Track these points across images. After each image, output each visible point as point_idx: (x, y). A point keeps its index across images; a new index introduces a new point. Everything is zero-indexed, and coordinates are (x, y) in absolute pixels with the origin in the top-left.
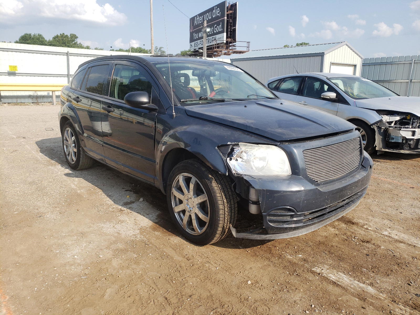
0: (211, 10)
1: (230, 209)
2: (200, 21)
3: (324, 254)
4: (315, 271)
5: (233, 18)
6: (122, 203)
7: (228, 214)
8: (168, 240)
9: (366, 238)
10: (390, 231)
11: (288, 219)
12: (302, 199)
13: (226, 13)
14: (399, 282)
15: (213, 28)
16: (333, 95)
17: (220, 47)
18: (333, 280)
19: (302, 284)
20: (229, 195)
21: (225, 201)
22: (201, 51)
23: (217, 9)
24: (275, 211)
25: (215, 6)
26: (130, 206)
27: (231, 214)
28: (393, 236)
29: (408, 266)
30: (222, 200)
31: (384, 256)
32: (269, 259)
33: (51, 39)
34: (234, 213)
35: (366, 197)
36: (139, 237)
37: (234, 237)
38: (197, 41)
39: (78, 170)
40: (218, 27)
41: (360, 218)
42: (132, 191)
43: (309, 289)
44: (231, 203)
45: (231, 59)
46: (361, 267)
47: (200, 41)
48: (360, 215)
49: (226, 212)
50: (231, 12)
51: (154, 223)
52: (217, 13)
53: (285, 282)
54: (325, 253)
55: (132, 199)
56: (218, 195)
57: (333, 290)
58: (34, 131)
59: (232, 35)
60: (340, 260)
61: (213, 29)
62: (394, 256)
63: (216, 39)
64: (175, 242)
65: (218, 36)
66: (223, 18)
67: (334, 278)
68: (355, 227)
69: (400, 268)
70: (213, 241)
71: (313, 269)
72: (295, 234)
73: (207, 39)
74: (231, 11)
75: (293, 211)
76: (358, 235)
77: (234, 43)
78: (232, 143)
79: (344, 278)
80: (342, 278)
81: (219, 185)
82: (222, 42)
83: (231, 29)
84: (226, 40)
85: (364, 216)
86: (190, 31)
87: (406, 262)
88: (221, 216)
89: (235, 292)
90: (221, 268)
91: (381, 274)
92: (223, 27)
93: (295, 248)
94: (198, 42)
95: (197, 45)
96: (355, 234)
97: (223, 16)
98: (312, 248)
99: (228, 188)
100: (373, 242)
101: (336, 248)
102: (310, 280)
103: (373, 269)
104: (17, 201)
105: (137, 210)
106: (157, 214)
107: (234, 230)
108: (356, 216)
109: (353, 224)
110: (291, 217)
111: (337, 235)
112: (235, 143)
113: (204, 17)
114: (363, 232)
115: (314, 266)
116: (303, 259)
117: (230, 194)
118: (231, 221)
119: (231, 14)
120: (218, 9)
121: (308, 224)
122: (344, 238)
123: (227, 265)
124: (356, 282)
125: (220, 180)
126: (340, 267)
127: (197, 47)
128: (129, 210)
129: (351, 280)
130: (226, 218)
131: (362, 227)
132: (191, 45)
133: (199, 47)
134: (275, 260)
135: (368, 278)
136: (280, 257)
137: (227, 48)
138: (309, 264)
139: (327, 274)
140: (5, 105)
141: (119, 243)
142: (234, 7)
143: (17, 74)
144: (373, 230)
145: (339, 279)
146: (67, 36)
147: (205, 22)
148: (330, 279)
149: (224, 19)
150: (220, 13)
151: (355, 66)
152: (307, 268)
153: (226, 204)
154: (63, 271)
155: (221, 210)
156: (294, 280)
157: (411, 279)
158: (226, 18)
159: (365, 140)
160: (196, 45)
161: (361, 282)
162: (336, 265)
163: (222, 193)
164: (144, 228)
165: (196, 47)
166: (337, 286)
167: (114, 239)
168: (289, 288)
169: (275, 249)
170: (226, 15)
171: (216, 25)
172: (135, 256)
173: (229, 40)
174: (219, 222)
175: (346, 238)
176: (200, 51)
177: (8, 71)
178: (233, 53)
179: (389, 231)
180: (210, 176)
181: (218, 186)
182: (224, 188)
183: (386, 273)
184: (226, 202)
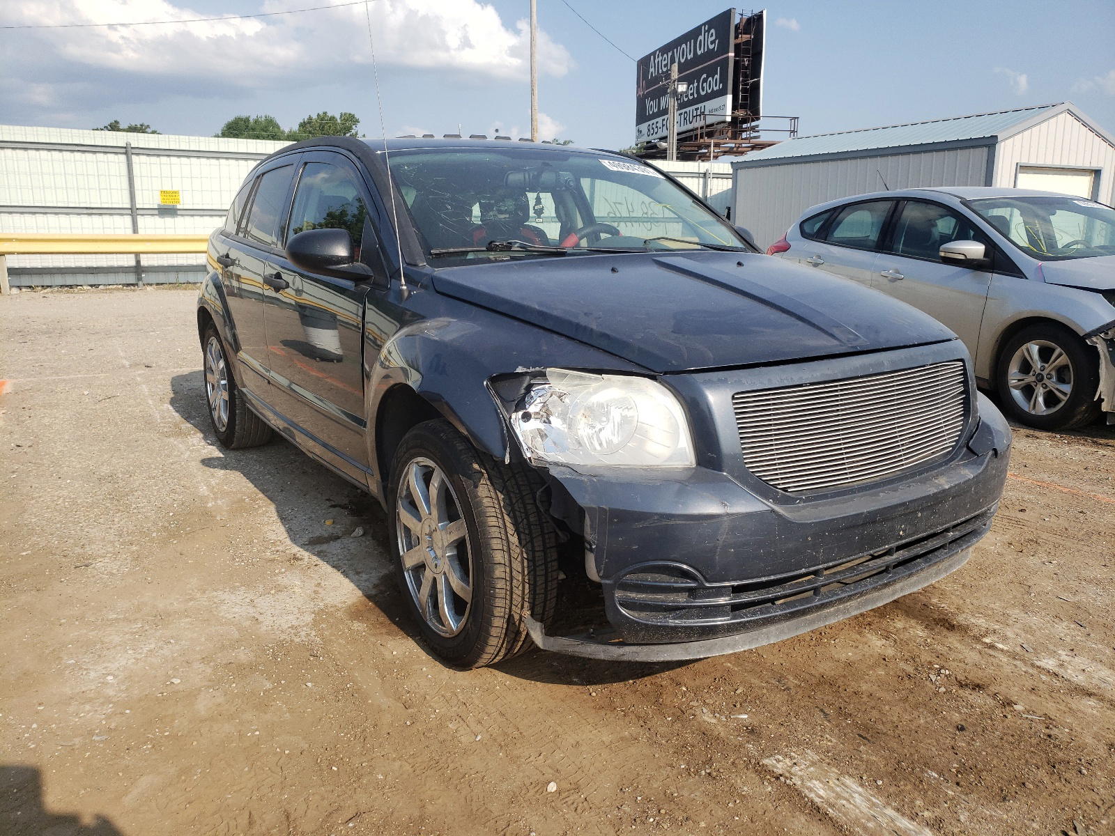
0: (694, 34)
1: (531, 564)
2: (665, 67)
3: (819, 717)
4: (771, 768)
5: (751, 53)
6: (305, 539)
7: (523, 580)
8: (379, 645)
9: (976, 676)
10: (1068, 659)
11: (682, 599)
12: (721, 543)
13: (732, 42)
14: (1034, 825)
15: (698, 82)
16: (975, 249)
17: (717, 134)
18: (817, 800)
19: (712, 806)
20: (529, 524)
21: (514, 539)
22: (664, 145)
23: (708, 31)
24: (641, 575)
25: (704, 24)
26: (324, 547)
27: (535, 581)
28: (1070, 673)
29: (1085, 771)
30: (504, 537)
31: (1012, 736)
32: (643, 720)
33: (296, 128)
34: (543, 578)
35: (1024, 551)
36: (303, 633)
37: (538, 648)
38: (655, 121)
39: (233, 449)
40: (710, 79)
41: (982, 611)
42: (347, 508)
43: (727, 823)
44: (533, 547)
45: (732, 163)
46: (926, 764)
47: (664, 120)
48: (985, 604)
49: (514, 573)
50: (746, 37)
51: (364, 598)
52: (709, 41)
53: (662, 795)
54: (826, 715)
55: (338, 529)
56: (492, 521)
57: (803, 831)
58: (179, 350)
59: (748, 101)
60: (864, 738)
61: (698, 87)
62: (1049, 736)
63: (704, 112)
64: (395, 653)
65: (709, 105)
66: (725, 56)
67: (822, 792)
68: (953, 640)
69: (1056, 777)
70: (485, 658)
71: (766, 761)
72: (709, 650)
73: (680, 114)
74: (748, 36)
75: (694, 578)
76: (954, 664)
77: (753, 121)
78: (528, 370)
79: (856, 795)
80: (846, 795)
81: (499, 494)
82: (720, 119)
83: (747, 84)
84: (733, 113)
85: (997, 606)
86: (637, 93)
87: (1080, 760)
88: (500, 584)
89: (496, 814)
90: (489, 737)
91: (983, 794)
92: (724, 80)
93: (738, 692)
94: (657, 122)
95: (656, 130)
96: (947, 660)
97: (724, 49)
98: (789, 694)
99: (527, 502)
100: (993, 689)
101: (865, 699)
102: (743, 793)
103: (960, 776)
104: (44, 523)
105: (334, 559)
106: (384, 572)
107: (538, 628)
108: (970, 607)
109: (952, 627)
110: (689, 596)
111: (884, 659)
112: (537, 369)
113: (673, 53)
114: (972, 656)
115: (772, 751)
116: (747, 728)
117: (531, 520)
118: (534, 599)
119: (747, 43)
120: (713, 31)
121: (746, 619)
122: (904, 670)
123: (509, 731)
124: (890, 812)
125: (503, 480)
126: (857, 759)
127: (655, 136)
128: (315, 558)
129: (874, 804)
130: (518, 592)
131: (977, 639)
132: (640, 132)
133: (660, 134)
134: (662, 725)
135: (934, 804)
136: (681, 715)
137: (735, 136)
138: (760, 745)
139: (803, 780)
140: (149, 288)
141: (243, 648)
142: (755, 23)
143: (179, 212)
144: (1008, 651)
145: (839, 796)
146: (333, 118)
147: (675, 67)
148: (806, 796)
149: (728, 57)
150: (717, 41)
151: (1097, 173)
152: (750, 754)
153: (516, 551)
154: (56, 716)
155: (498, 566)
156: (694, 791)
157: (1081, 817)
158: (732, 54)
159: (1069, 383)
160: (652, 132)
161: (903, 814)
162: (843, 754)
163: (506, 517)
164: (332, 609)
165: (652, 134)
166: (820, 820)
167: (236, 635)
168: (666, 813)
169: (674, 690)
170: (732, 47)
171: (705, 76)
172: (268, 685)
173: (741, 113)
174: (494, 600)
175: (910, 669)
176: (660, 145)
177: (159, 205)
178: (752, 150)
179: (1064, 657)
180: (476, 466)
181: (494, 496)
182: (514, 501)
183: (1002, 791)
184: (517, 543)
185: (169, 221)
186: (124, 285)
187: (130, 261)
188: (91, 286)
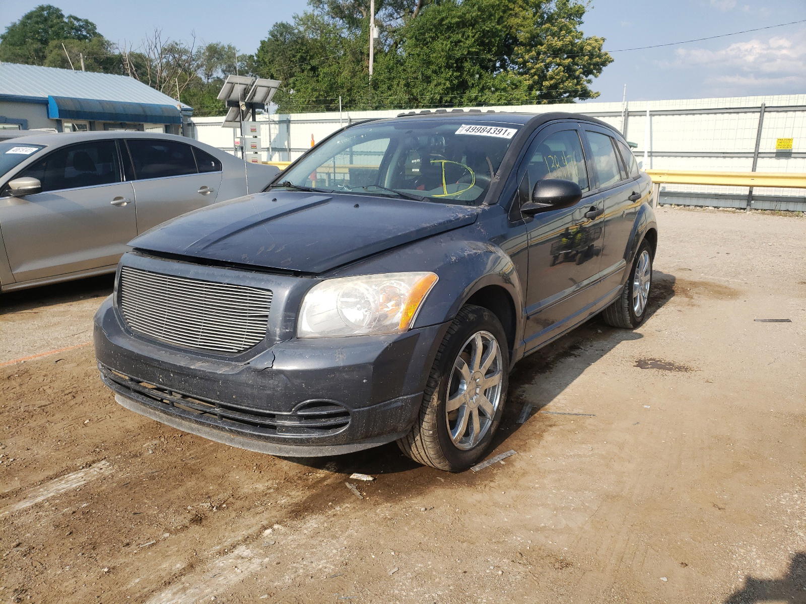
14: (29, 534)
31: (129, 531)
46: (95, 503)
62: (129, 545)
87: (97, 554)
124: (52, 494)
126: (103, 483)
135: (56, 506)
140: (755, 212)
143: (793, 155)
144: (260, 534)
145: (69, 481)
162: (109, 479)
185: (783, 162)
186: (737, 209)
187: (745, 191)
188: (715, 207)
